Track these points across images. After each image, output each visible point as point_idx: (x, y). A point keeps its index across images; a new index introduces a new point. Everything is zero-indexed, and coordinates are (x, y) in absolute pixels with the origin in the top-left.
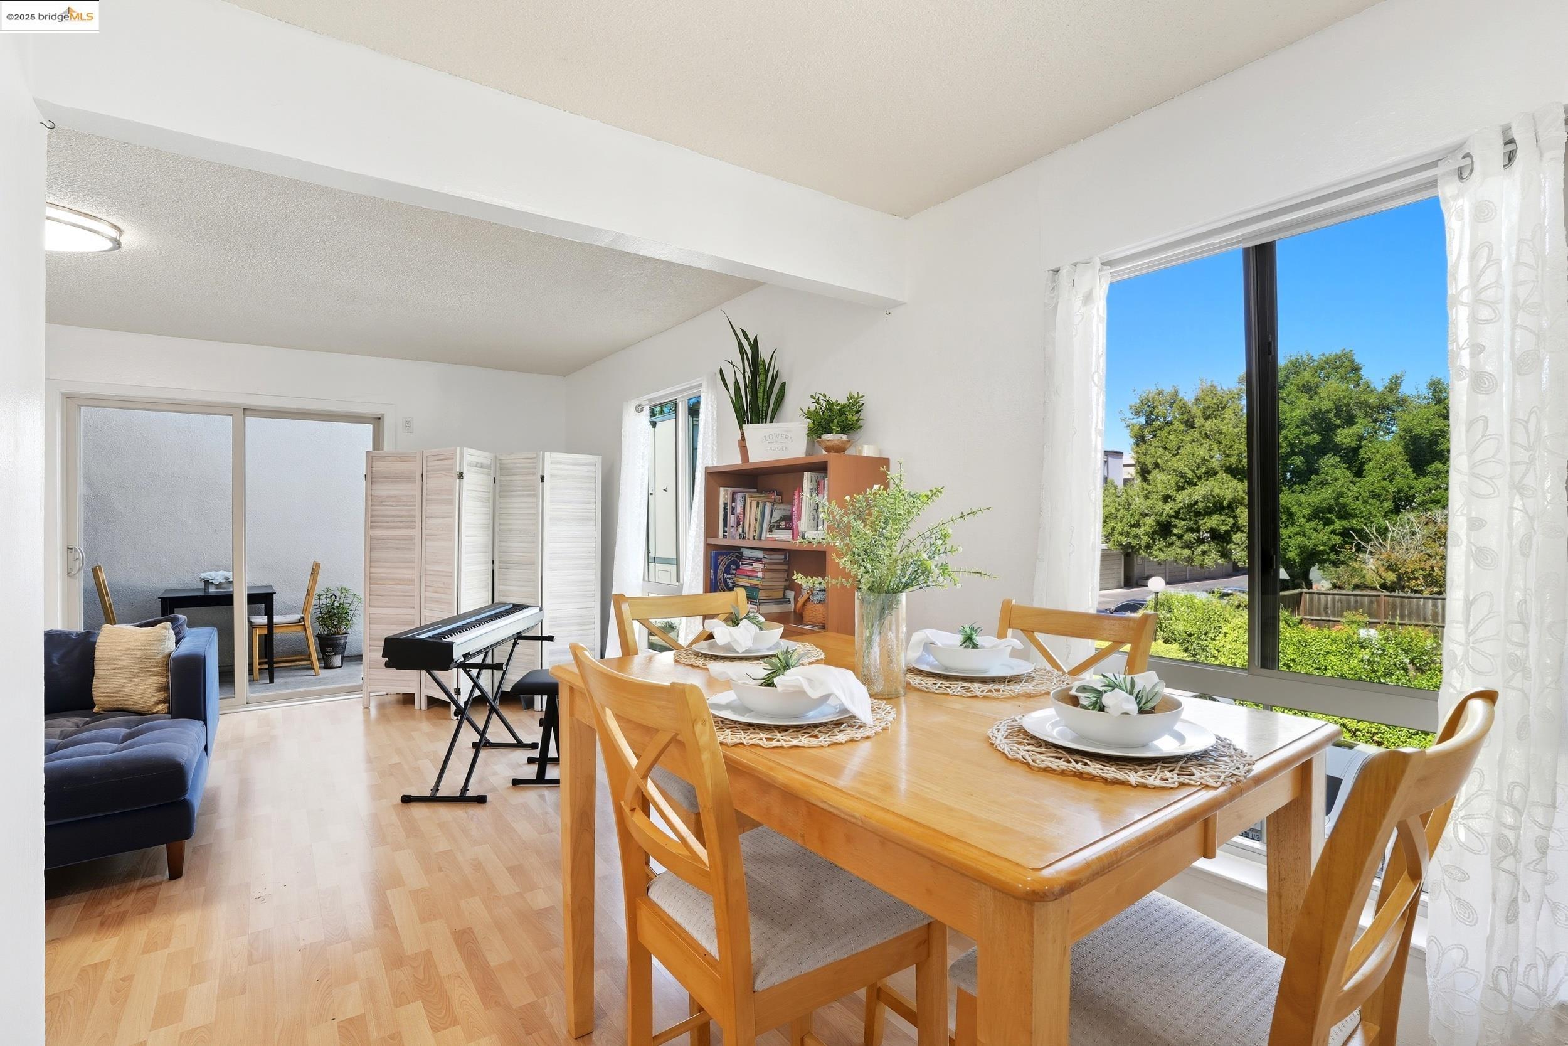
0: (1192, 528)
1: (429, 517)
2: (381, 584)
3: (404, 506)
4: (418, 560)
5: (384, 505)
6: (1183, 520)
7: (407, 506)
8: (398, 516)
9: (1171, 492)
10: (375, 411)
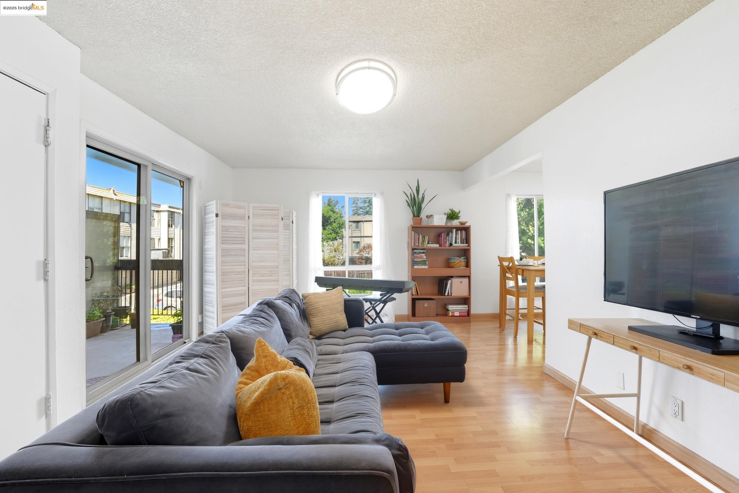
1: (254, 238)
3: (239, 232)
4: (247, 261)
7: (241, 232)
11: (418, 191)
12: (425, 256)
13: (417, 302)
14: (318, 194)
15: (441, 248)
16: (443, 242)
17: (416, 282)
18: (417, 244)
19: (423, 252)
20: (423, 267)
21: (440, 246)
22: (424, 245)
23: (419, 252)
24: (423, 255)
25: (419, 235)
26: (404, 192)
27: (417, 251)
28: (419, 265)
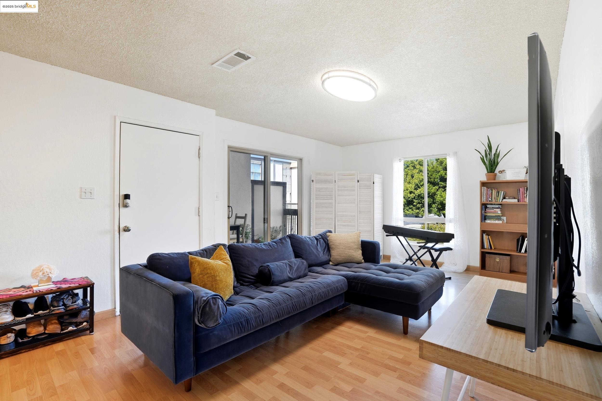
0: (420, 202)
1: (339, 196)
2: (320, 220)
3: (328, 191)
4: (334, 211)
5: (320, 191)
6: (417, 200)
7: (329, 191)
8: (326, 195)
9: (413, 190)
10: (300, 156)
11: (490, 147)
12: (501, 211)
13: (487, 255)
14: (400, 159)
15: (519, 203)
16: (521, 197)
17: (489, 236)
18: (490, 199)
19: (498, 207)
20: (497, 222)
21: (518, 201)
22: (498, 200)
23: (493, 207)
24: (499, 210)
25: (492, 190)
26: (475, 150)
27: (490, 206)
28: (492, 220)
